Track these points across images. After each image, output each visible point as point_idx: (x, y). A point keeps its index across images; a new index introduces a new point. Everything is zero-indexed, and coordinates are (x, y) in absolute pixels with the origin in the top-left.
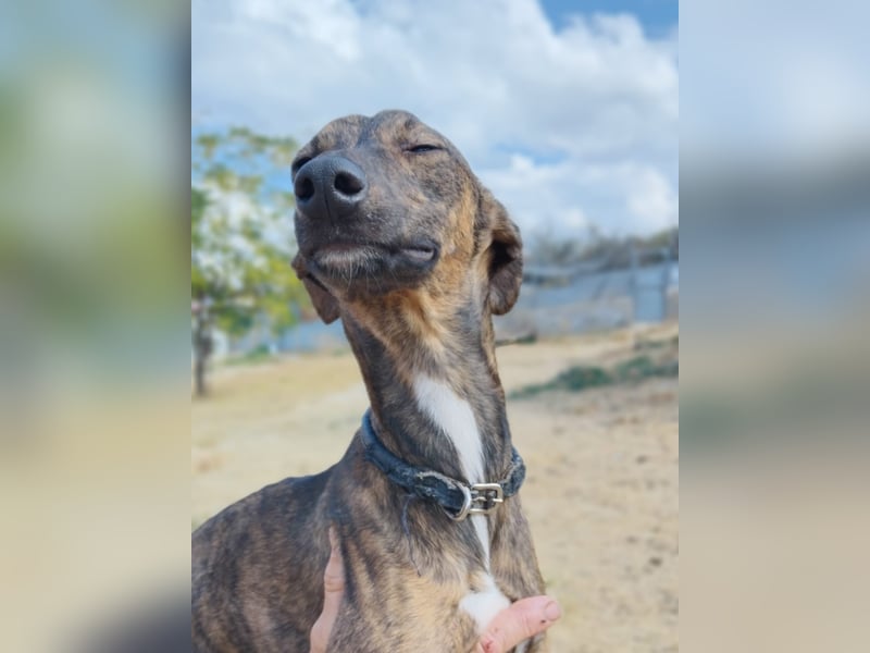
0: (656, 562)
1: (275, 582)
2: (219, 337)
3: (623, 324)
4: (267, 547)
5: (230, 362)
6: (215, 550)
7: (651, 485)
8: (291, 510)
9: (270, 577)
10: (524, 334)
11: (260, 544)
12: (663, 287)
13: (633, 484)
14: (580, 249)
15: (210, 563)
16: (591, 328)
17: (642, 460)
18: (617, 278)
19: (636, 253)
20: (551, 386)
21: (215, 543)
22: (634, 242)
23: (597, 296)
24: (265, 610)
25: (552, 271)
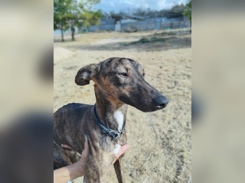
0: (152, 80)
1: (72, 134)
2: (76, 28)
3: (153, 29)
4: (70, 125)
5: (79, 33)
6: (58, 120)
7: (153, 64)
8: (75, 118)
9: (71, 132)
10: (135, 30)
11: (68, 124)
12: (161, 22)
13: (151, 64)
14: (146, 13)
15: (58, 123)
16: (147, 30)
17: (153, 59)
18: (152, 20)
19: (156, 15)
20: (138, 42)
21: (58, 119)
22: (157, 12)
23: (148, 23)
24: (70, 138)
25: (141, 17)
